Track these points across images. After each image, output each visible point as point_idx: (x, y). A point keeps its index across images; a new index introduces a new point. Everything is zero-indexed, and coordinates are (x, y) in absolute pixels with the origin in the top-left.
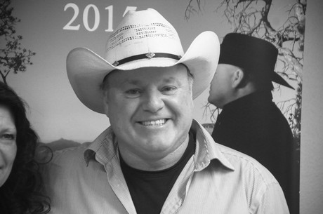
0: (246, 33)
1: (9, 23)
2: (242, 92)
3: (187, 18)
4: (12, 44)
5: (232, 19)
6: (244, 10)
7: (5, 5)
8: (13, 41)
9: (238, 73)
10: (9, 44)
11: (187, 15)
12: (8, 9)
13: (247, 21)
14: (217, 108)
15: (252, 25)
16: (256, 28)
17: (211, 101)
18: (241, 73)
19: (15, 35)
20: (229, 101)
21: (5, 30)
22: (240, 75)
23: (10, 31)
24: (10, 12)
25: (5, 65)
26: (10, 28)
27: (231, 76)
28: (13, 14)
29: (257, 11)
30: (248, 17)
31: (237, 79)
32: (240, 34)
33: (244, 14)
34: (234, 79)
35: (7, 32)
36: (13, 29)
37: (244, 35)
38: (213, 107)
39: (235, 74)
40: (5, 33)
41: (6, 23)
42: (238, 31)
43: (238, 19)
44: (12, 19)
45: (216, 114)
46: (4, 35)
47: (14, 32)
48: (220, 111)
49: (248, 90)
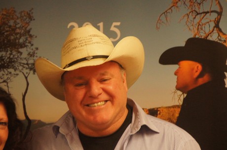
0: (203, 37)
1: (29, 39)
2: (201, 81)
3: (158, 28)
4: (31, 53)
5: (192, 28)
6: (201, 20)
7: (26, 26)
8: (32, 51)
9: (198, 67)
10: (29, 54)
11: (158, 26)
12: (28, 29)
13: (203, 29)
14: (183, 93)
15: (207, 31)
16: (211, 33)
17: (178, 88)
18: (200, 67)
19: (33, 47)
20: (191, 88)
21: (26, 44)
22: (199, 68)
23: (29, 45)
24: (29, 31)
25: (27, 69)
26: (30, 43)
27: (193, 69)
28: (31, 33)
29: (211, 21)
30: (204, 26)
31: (197, 71)
32: (198, 38)
33: (201, 24)
34: (195, 71)
35: (27, 46)
36: (32, 43)
37: (201, 39)
38: (179, 93)
39: (196, 68)
40: (26, 46)
41: (27, 39)
42: (197, 36)
43: (197, 27)
44: (31, 36)
45: (182, 98)
46: (25, 48)
47: (32, 45)
48: (185, 95)
49: (206, 79)
